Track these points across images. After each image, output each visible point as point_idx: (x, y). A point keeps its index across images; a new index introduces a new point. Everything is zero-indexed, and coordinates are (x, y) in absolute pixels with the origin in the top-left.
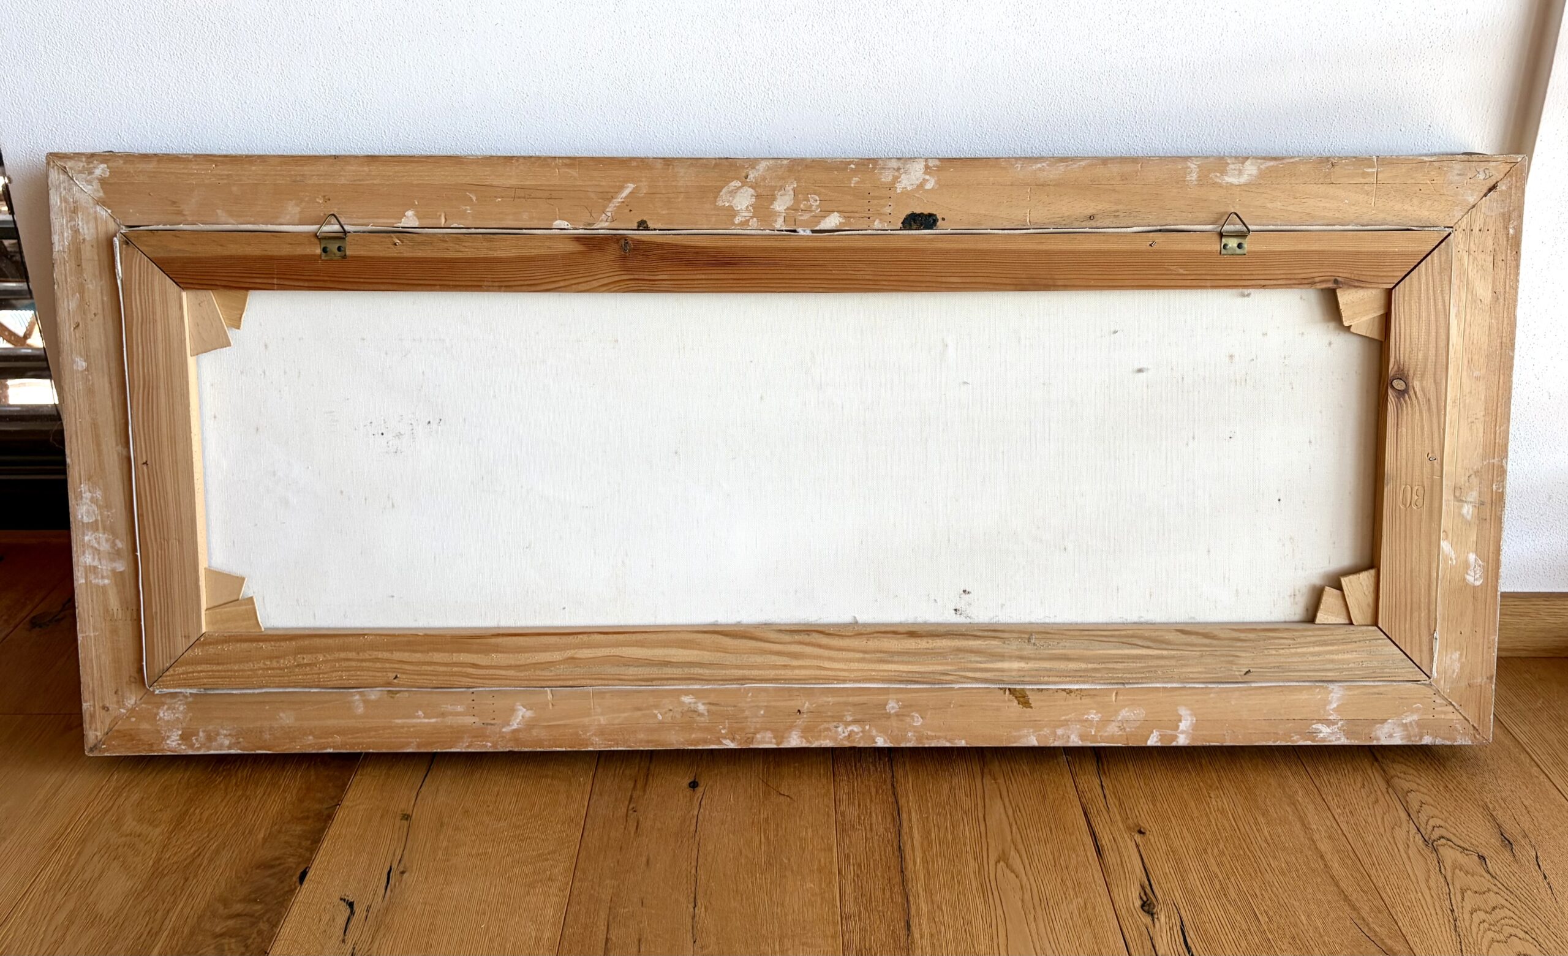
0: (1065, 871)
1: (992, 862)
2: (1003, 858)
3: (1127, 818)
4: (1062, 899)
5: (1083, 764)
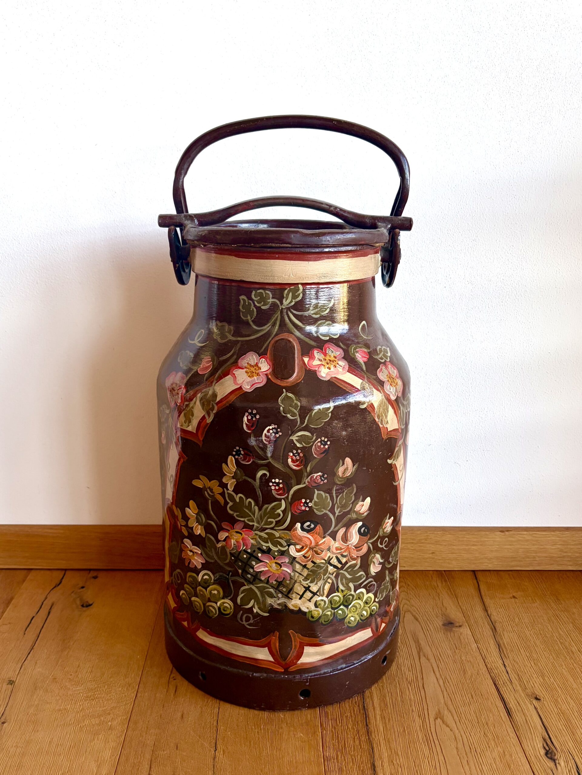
0: (486, 726)
1: (432, 719)
2: (439, 716)
3: (526, 688)
4: (486, 748)
5: (489, 649)
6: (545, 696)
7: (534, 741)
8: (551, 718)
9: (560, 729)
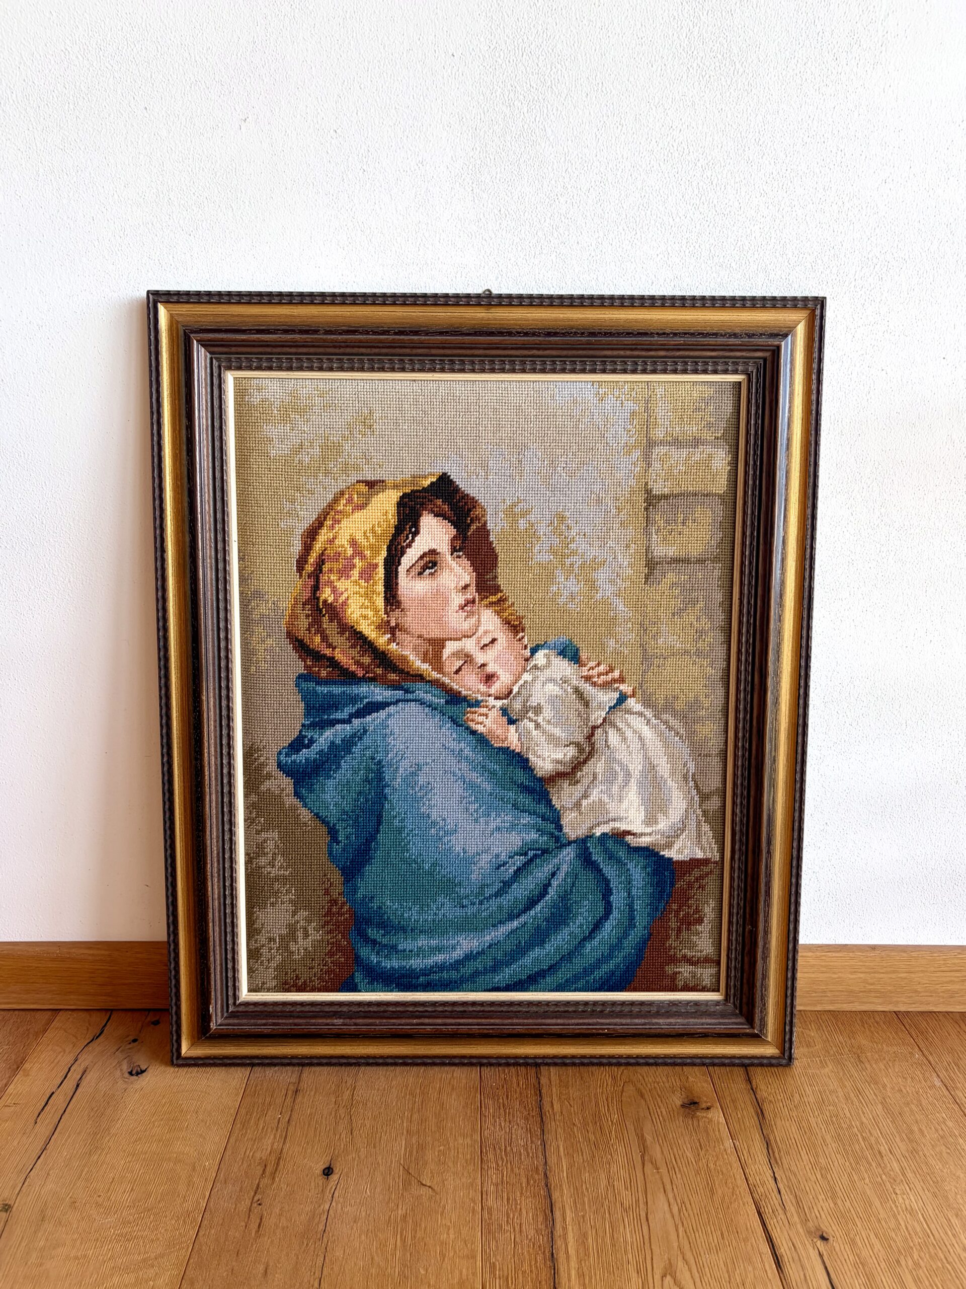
1: (657, 1277)
2: (669, 1271)
3: (807, 1220)
5: (752, 1151)
6: (837, 1233)
8: (844, 1272)
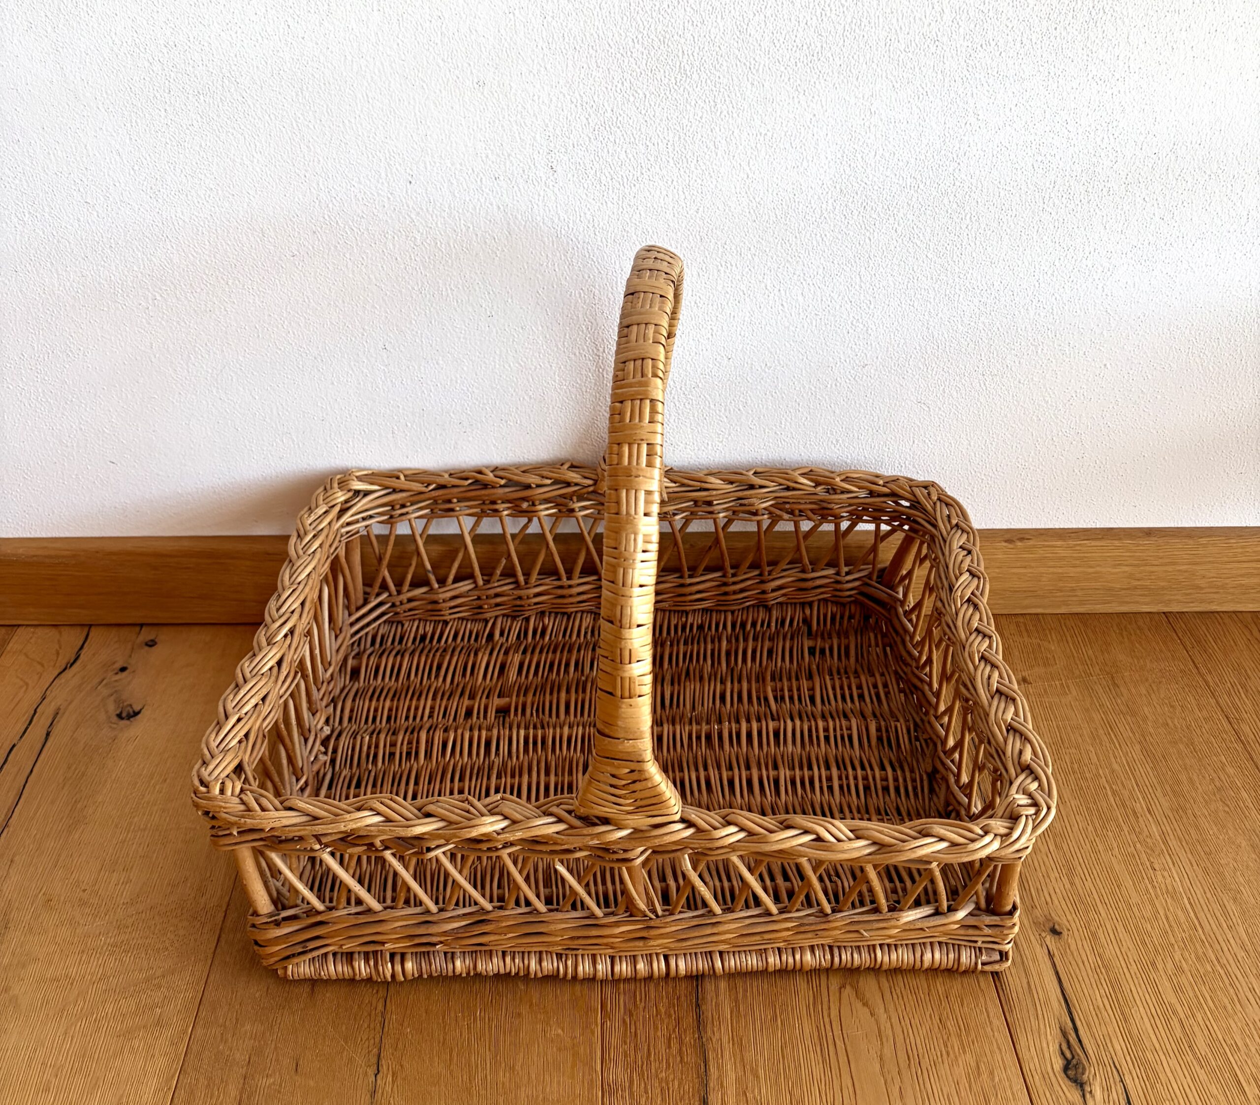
3: (1033, 907)
4: (942, 1056)
6: (1073, 925)
7: (1043, 1037)
8: (1081, 979)
9: (1098, 1007)
